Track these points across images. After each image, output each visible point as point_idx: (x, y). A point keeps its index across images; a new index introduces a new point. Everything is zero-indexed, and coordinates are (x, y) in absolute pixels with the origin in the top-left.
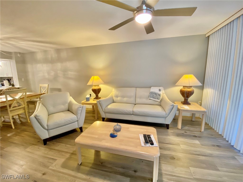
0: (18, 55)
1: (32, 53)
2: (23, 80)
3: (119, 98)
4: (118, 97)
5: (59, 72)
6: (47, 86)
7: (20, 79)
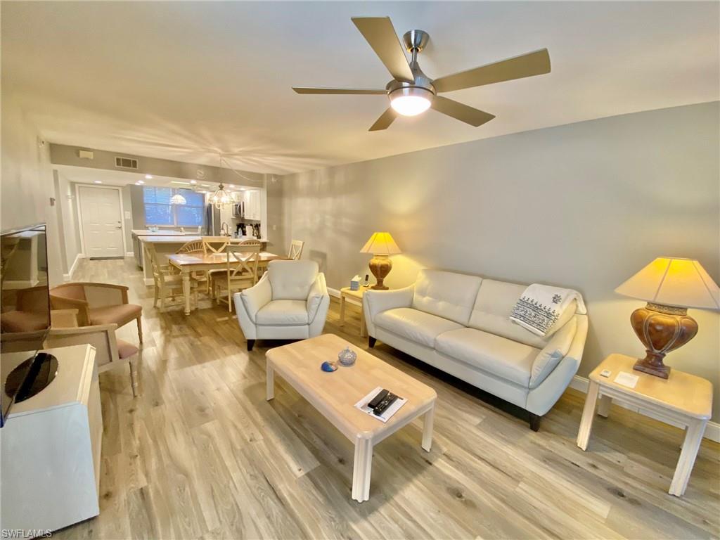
0: (273, 180)
1: (293, 176)
2: (274, 228)
3: (426, 299)
4: (424, 296)
5: (328, 217)
6: (301, 245)
7: (269, 226)
